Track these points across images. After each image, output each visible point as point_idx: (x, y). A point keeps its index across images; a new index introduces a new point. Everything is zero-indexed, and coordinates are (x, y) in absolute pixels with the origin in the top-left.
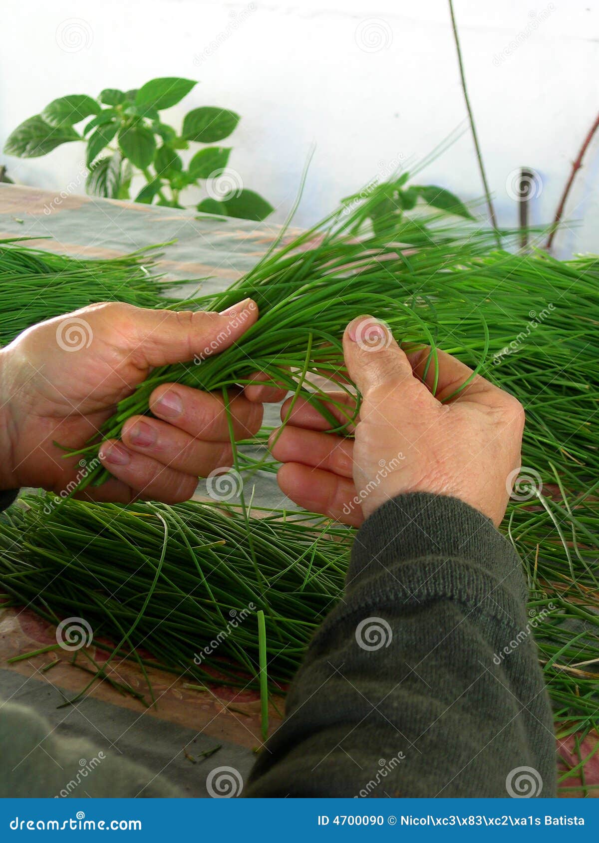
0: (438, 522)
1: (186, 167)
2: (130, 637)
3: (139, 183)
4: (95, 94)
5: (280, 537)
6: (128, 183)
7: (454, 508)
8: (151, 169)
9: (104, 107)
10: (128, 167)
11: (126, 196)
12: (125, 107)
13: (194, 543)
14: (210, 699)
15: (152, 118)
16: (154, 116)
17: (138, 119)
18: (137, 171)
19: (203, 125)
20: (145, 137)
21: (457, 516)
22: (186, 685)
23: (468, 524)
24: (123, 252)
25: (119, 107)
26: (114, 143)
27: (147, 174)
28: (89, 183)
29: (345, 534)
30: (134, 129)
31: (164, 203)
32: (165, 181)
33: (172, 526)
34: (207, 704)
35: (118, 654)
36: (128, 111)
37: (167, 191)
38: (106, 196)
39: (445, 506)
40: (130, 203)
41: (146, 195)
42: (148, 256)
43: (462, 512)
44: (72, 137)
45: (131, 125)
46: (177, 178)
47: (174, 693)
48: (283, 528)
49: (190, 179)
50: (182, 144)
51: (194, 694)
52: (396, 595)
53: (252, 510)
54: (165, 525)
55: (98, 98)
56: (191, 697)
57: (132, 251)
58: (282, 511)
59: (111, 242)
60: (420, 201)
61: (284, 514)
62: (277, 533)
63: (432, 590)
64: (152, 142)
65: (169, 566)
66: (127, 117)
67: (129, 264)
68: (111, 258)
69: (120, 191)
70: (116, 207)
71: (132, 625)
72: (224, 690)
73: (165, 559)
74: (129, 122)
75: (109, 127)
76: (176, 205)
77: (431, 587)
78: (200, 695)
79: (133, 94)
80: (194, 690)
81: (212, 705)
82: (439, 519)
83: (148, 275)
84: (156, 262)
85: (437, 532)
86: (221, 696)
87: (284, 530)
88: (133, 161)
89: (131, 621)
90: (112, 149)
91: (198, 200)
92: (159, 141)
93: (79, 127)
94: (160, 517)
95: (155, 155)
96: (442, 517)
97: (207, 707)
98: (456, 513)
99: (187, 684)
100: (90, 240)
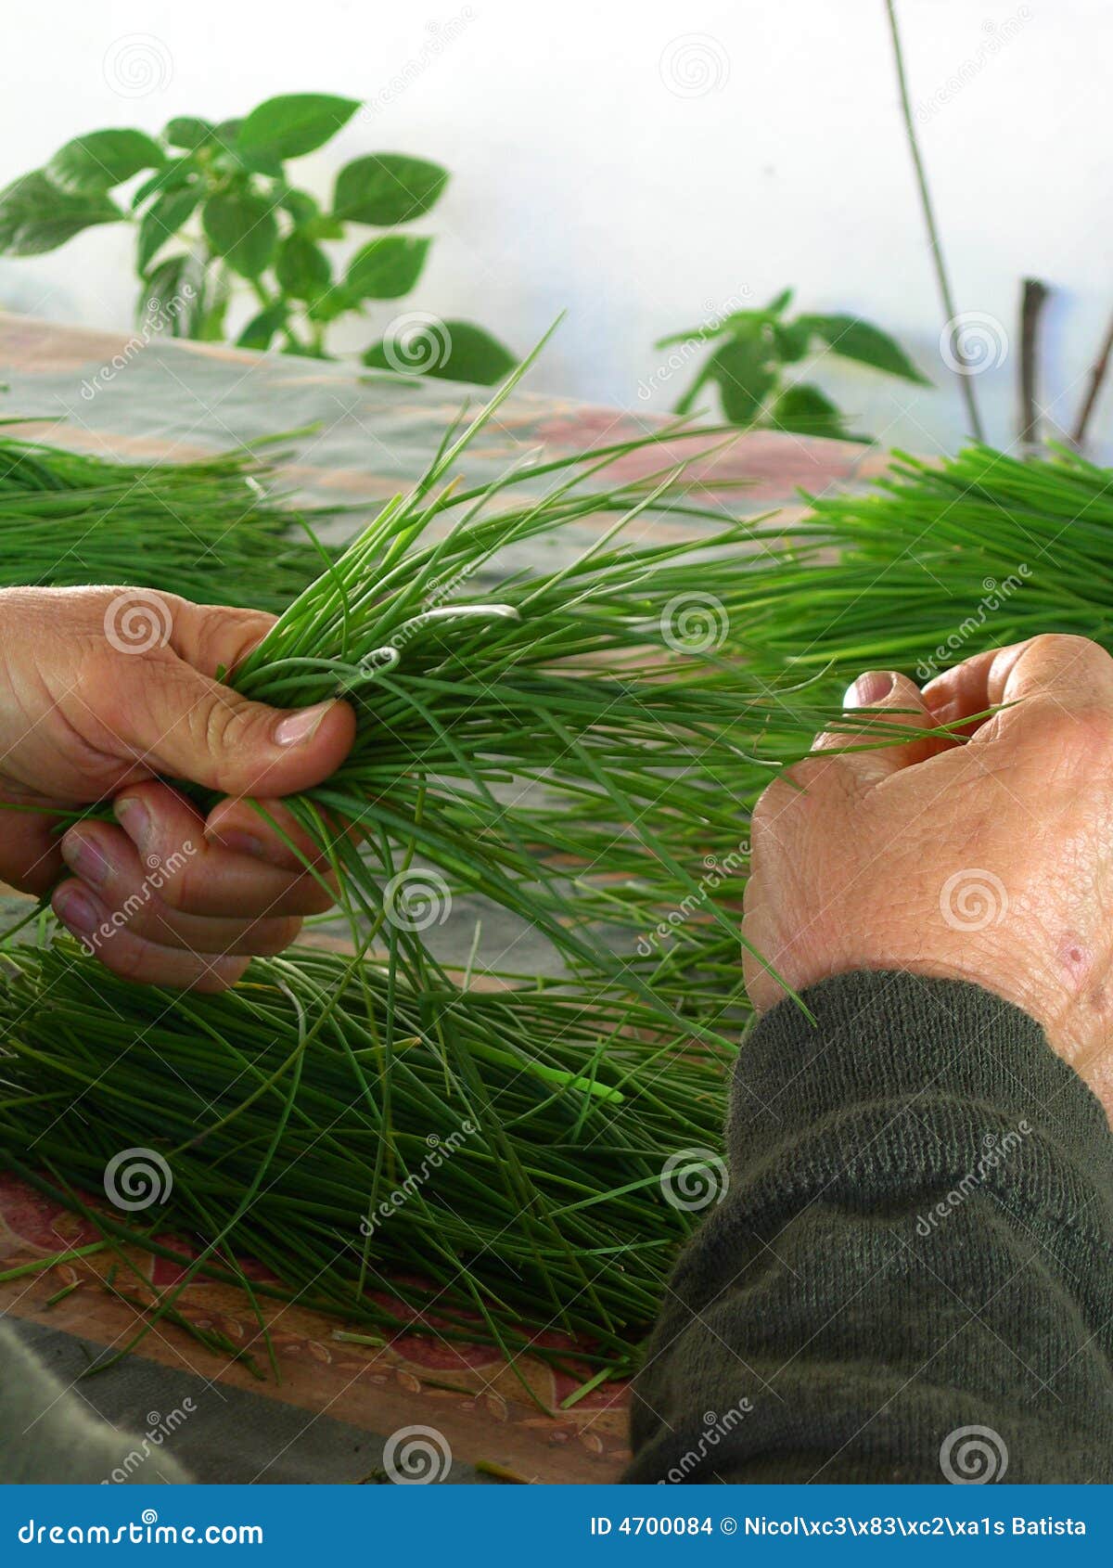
0: (933, 1030)
1: (339, 275)
2: (229, 1238)
3: (243, 308)
4: (153, 126)
5: (530, 1031)
6: (221, 309)
7: (965, 1006)
8: (270, 280)
9: (174, 153)
10: (223, 277)
11: (217, 335)
12: (218, 152)
13: (358, 1043)
14: (388, 1363)
15: (273, 176)
16: (274, 170)
17: (242, 179)
18: (240, 284)
19: (374, 190)
20: (257, 213)
21: (971, 1021)
22: (339, 1334)
23: (991, 1037)
24: (210, 450)
25: (204, 153)
26: (194, 226)
27: (260, 291)
28: (141, 306)
29: (664, 1027)
30: (233, 199)
31: (294, 348)
32: (297, 305)
33: (314, 1011)
34: (381, 1374)
35: (202, 1271)
36: (223, 162)
37: (300, 325)
38: (176, 334)
39: (947, 999)
40: (225, 349)
41: (258, 333)
42: (261, 457)
43: (981, 1012)
44: (107, 213)
45: (227, 191)
46: (320, 299)
47: (312, 1349)
48: (538, 1013)
49: (346, 301)
50: (333, 229)
51: (354, 1352)
52: (861, 1170)
53: (474, 976)
54: (299, 1009)
55: (163, 134)
56: (349, 1358)
57: (228, 447)
58: (534, 979)
59: (184, 429)
60: (817, 344)
61: (539, 983)
62: (523, 1022)
63: (935, 1161)
64: (270, 224)
65: (312, 1092)
66: (219, 174)
67: (225, 473)
68: (186, 462)
69: (204, 323)
70: (196, 357)
71: (232, 1212)
72: (417, 1345)
73: (303, 1077)
74: (225, 182)
75: (182, 195)
76: (317, 353)
77: (936, 1155)
78: (368, 1355)
79: (231, 128)
80: (355, 1344)
81: (392, 1375)
82: (935, 1024)
83: (262, 495)
84: (281, 469)
85: (933, 1049)
86: (412, 1356)
87: (538, 1017)
88: (232, 262)
89: (230, 1204)
90: (189, 238)
91: (363, 343)
92: (284, 222)
93: (122, 194)
94: (288, 991)
95: (276, 251)
96: (941, 1021)
97: (383, 1378)
98: (968, 1014)
99: (342, 1333)
100: (147, 424)
